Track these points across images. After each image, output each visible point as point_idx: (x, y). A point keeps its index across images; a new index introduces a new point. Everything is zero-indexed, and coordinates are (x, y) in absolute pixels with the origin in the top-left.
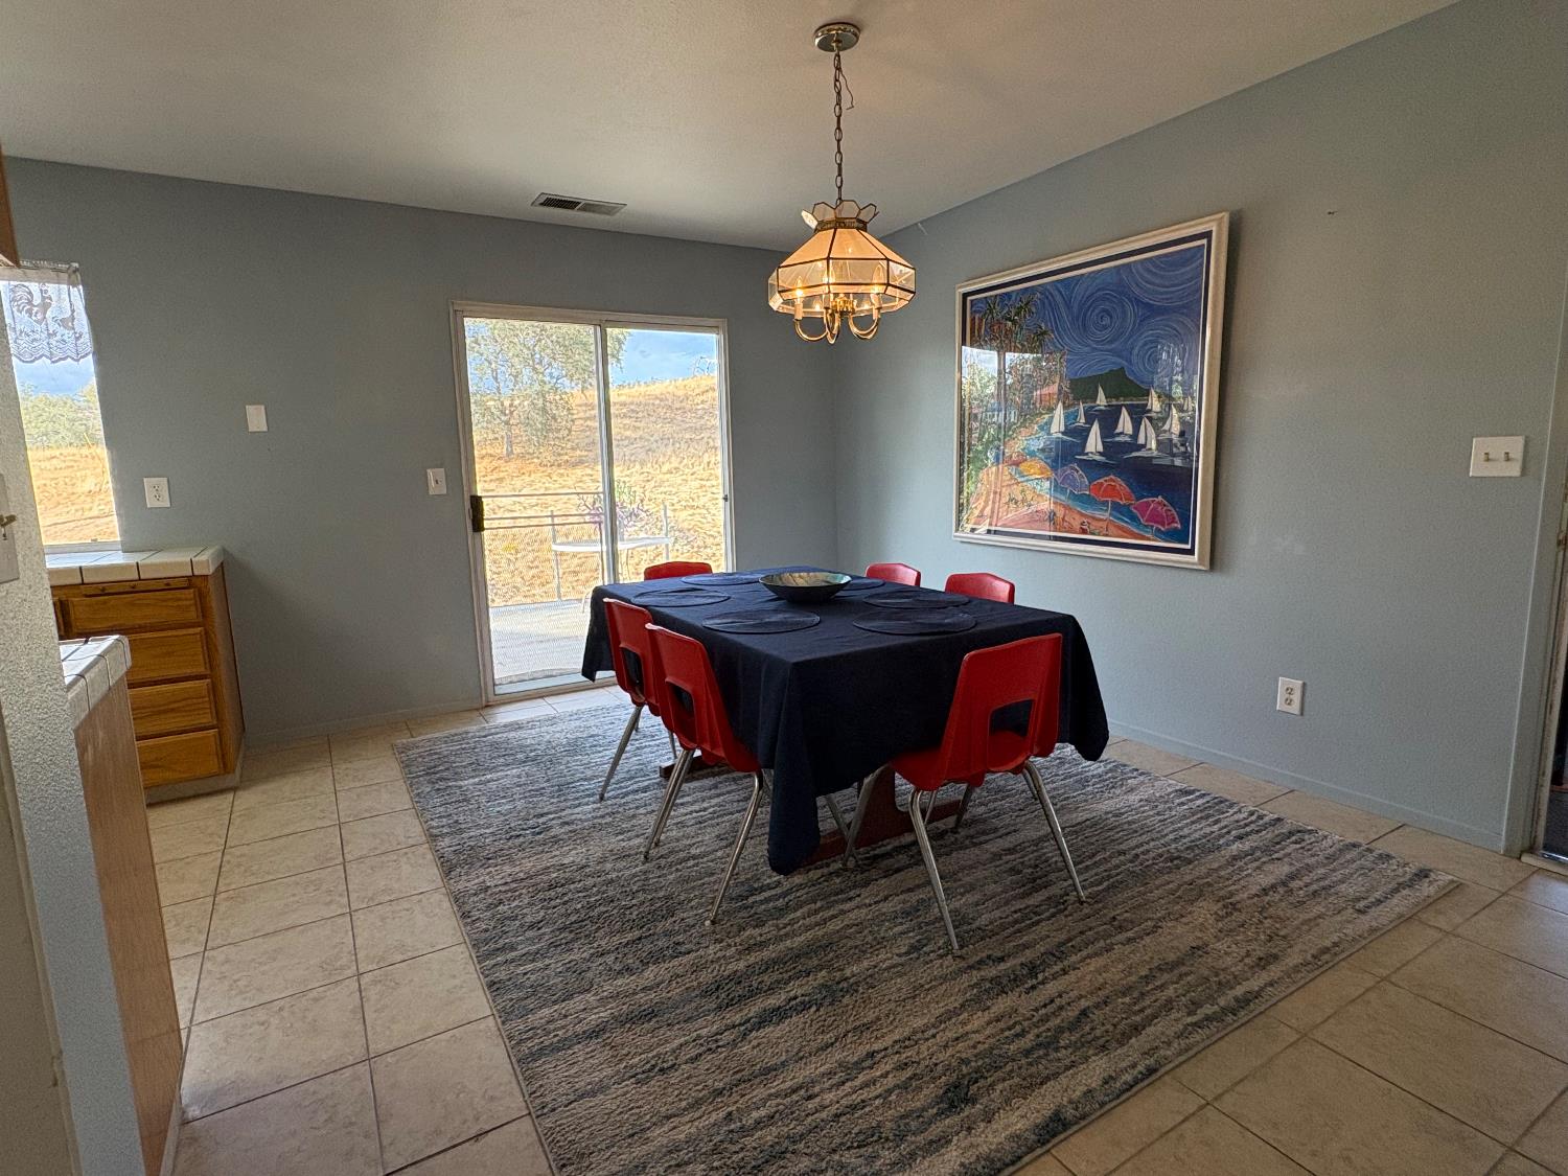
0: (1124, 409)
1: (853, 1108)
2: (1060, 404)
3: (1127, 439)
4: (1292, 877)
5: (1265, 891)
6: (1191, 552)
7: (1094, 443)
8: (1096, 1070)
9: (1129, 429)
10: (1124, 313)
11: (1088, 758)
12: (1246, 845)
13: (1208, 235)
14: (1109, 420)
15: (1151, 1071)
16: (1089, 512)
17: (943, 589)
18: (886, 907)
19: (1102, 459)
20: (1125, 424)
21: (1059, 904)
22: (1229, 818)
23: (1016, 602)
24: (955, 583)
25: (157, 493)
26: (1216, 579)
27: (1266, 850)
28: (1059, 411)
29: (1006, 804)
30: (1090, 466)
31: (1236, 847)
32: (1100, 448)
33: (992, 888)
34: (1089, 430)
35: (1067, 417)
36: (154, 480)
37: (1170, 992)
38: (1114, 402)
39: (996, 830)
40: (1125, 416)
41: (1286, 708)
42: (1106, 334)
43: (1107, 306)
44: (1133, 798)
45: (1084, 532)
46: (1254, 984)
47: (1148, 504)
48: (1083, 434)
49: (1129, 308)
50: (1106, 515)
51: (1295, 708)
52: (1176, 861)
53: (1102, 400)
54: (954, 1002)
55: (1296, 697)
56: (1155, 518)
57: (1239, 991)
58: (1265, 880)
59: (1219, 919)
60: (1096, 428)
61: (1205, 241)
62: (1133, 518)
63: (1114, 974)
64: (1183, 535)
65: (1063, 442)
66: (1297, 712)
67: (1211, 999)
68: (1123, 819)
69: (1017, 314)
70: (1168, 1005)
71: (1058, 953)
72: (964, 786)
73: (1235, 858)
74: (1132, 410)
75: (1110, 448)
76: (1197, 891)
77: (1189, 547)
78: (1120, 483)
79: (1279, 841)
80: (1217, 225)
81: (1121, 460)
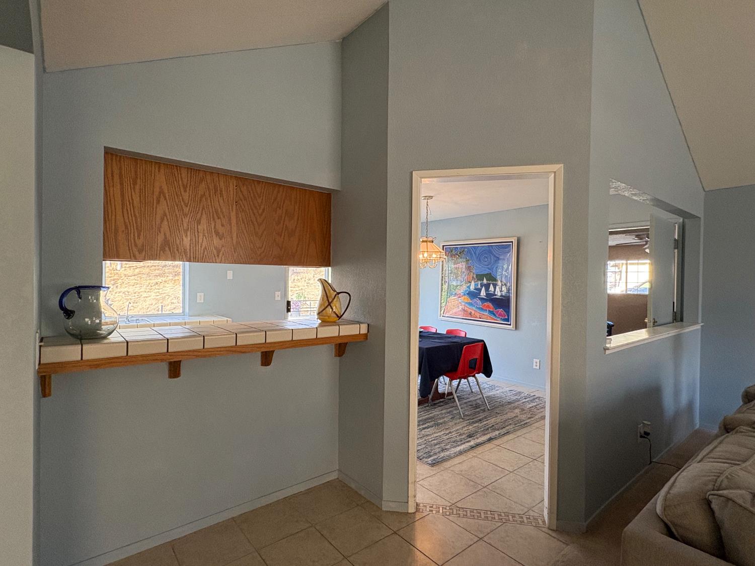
0: (491, 284)
1: (450, 438)
2: (473, 281)
3: (492, 293)
4: (537, 405)
5: (531, 407)
6: (510, 325)
7: (483, 293)
8: (497, 433)
9: (493, 290)
10: (491, 258)
11: (487, 377)
12: (527, 400)
13: (512, 242)
14: (487, 287)
15: (508, 432)
16: (482, 313)
17: (445, 333)
18: (443, 412)
19: (485, 297)
20: (492, 288)
21: (484, 411)
22: (522, 395)
23: (467, 336)
24: (449, 332)
25: (200, 298)
26: (517, 332)
27: (531, 401)
28: (473, 283)
29: (465, 393)
30: (482, 299)
31: (524, 400)
32: (485, 294)
33: (466, 408)
34: (481, 289)
35: (475, 285)
36: (200, 294)
37: (511, 422)
38: (488, 282)
39: (463, 398)
40: (491, 285)
41: (536, 368)
42: (485, 263)
43: (486, 255)
44: (498, 392)
45: (480, 318)
46: (528, 421)
47: (498, 311)
48: (480, 290)
49: (492, 257)
50: (487, 314)
51: (538, 367)
52: (509, 403)
53: (485, 281)
54: (465, 425)
55: (538, 364)
56: (500, 315)
57: (525, 422)
58: (530, 406)
59: (520, 412)
60: (483, 289)
61: (511, 243)
62: (495, 315)
63: (499, 420)
64: (508, 320)
65: (474, 292)
66: (538, 368)
67: (519, 423)
68: (496, 396)
69: (460, 254)
70: (510, 424)
71: (485, 418)
72: (458, 380)
73: (524, 402)
74: (493, 284)
75: (488, 295)
76: (515, 408)
77: (509, 323)
78: (490, 305)
79: (534, 399)
80: (514, 240)
81: (491, 298)
